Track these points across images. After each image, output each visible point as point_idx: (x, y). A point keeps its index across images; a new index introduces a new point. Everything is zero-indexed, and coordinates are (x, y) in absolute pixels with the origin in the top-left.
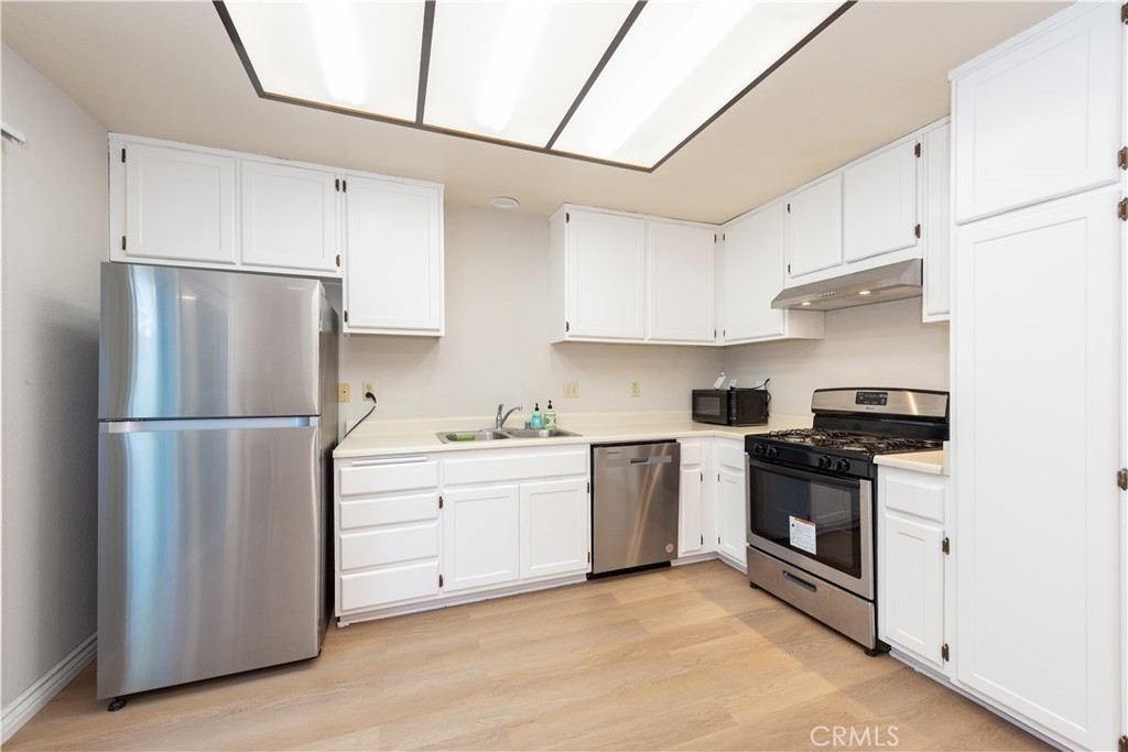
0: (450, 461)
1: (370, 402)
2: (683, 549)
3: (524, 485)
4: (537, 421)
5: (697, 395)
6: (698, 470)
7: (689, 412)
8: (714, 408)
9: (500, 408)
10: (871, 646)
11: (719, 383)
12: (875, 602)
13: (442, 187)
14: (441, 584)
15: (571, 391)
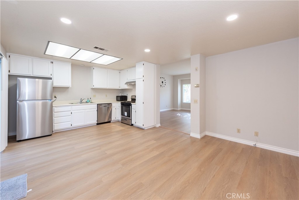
0: (73, 107)
1: (55, 98)
2: (112, 119)
3: (86, 110)
4: (88, 101)
5: (117, 97)
6: (115, 108)
7: (116, 99)
8: (119, 99)
9: (81, 99)
10: (131, 125)
11: (120, 95)
12: (131, 120)
13: (71, 63)
14: (71, 125)
15: (95, 96)
